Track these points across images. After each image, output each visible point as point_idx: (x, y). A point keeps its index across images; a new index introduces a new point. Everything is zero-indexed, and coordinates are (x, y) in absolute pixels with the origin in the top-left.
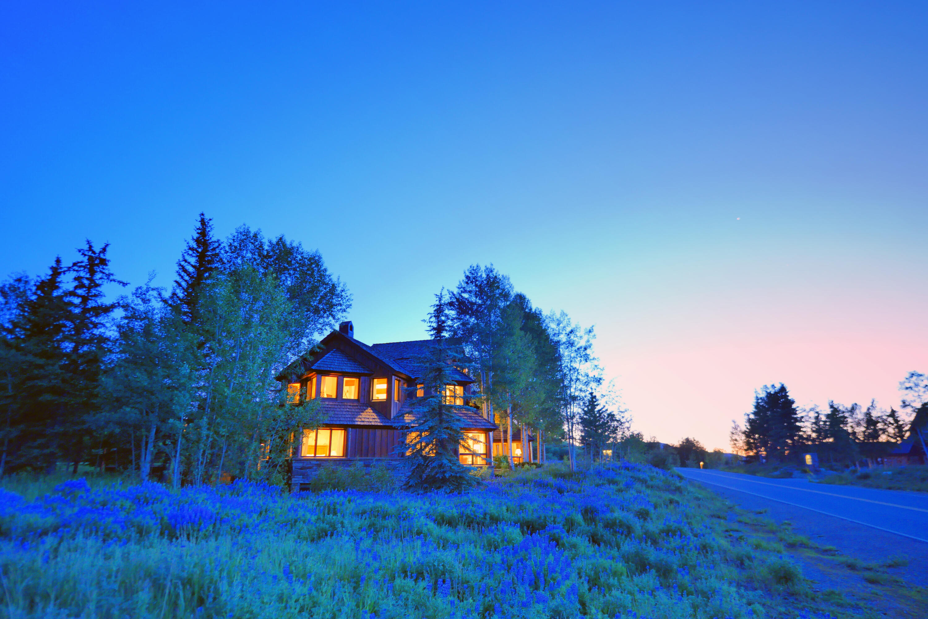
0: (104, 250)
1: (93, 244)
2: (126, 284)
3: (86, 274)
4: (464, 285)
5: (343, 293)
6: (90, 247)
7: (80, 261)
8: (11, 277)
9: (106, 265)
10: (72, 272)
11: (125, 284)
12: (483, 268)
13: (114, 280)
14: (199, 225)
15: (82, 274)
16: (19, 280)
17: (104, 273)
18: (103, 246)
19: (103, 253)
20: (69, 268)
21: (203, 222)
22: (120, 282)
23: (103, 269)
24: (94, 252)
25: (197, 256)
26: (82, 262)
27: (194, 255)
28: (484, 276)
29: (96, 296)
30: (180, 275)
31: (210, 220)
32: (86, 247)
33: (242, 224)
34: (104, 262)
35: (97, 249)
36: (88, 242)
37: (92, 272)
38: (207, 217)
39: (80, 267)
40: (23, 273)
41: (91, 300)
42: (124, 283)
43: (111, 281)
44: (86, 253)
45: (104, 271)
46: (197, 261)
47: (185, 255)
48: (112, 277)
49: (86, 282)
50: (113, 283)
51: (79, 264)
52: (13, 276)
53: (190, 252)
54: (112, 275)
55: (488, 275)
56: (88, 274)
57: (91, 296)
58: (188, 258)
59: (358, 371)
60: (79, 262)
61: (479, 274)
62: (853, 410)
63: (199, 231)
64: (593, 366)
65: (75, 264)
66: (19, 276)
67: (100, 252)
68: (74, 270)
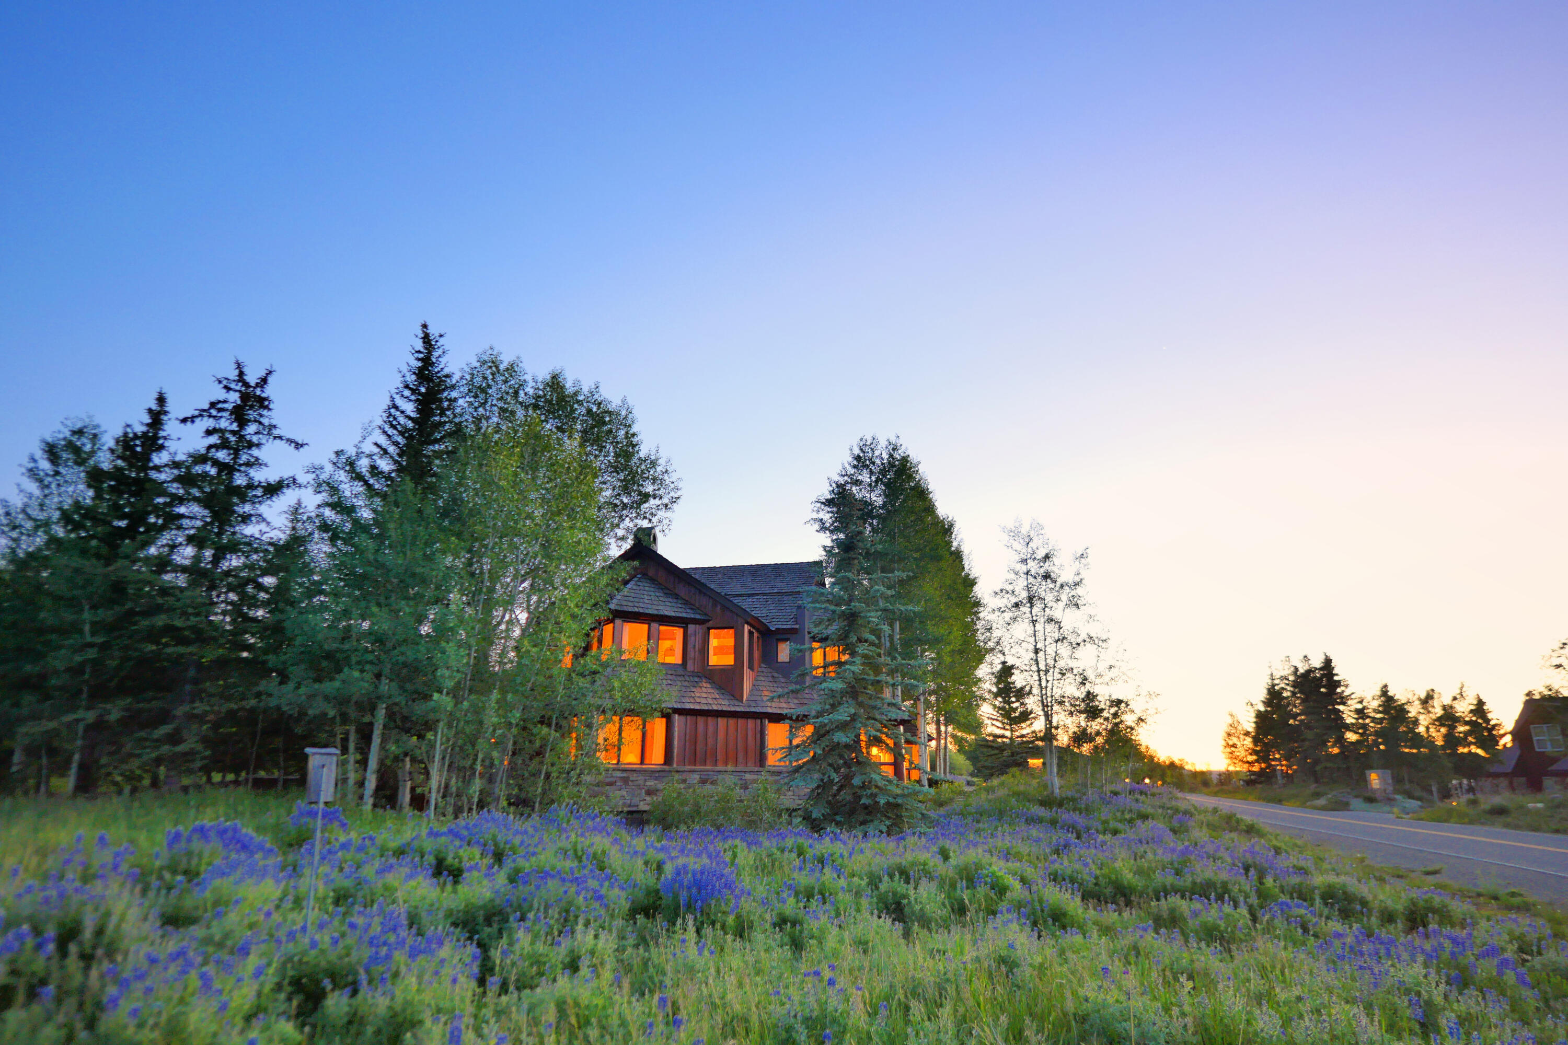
0: (264, 381)
1: (245, 370)
2: (302, 445)
3: (231, 423)
4: (851, 471)
5: (666, 477)
6: (241, 374)
7: (221, 399)
8: (66, 426)
9: (267, 408)
10: (206, 419)
11: (298, 446)
12: (883, 443)
13: (280, 438)
14: (419, 345)
15: (224, 424)
16: (80, 432)
17: (260, 423)
18: (263, 373)
19: (262, 387)
20: (204, 411)
21: (426, 339)
22: (290, 441)
23: (261, 416)
24: (246, 385)
25: (417, 400)
26: (225, 402)
27: (413, 398)
28: (885, 456)
29: (248, 464)
30: (385, 432)
31: (441, 336)
32: (233, 374)
33: (487, 347)
34: (262, 403)
35: (252, 379)
36: (239, 366)
37: (242, 422)
38: (433, 331)
39: (220, 410)
40: (87, 420)
41: (239, 471)
42: (297, 444)
43: (275, 438)
44: (233, 386)
45: (262, 420)
46: (418, 411)
47: (397, 397)
48: (276, 432)
49: (233, 439)
50: (278, 441)
51: (220, 406)
52: (69, 423)
53: (407, 393)
54: (275, 427)
55: (891, 456)
56: (235, 424)
57: (241, 465)
58: (400, 402)
59: (684, 615)
60: (220, 402)
61: (877, 453)
62: (1427, 701)
63: (421, 356)
64: (1086, 617)
65: (213, 405)
66: (79, 425)
67: (257, 385)
68: (210, 416)
